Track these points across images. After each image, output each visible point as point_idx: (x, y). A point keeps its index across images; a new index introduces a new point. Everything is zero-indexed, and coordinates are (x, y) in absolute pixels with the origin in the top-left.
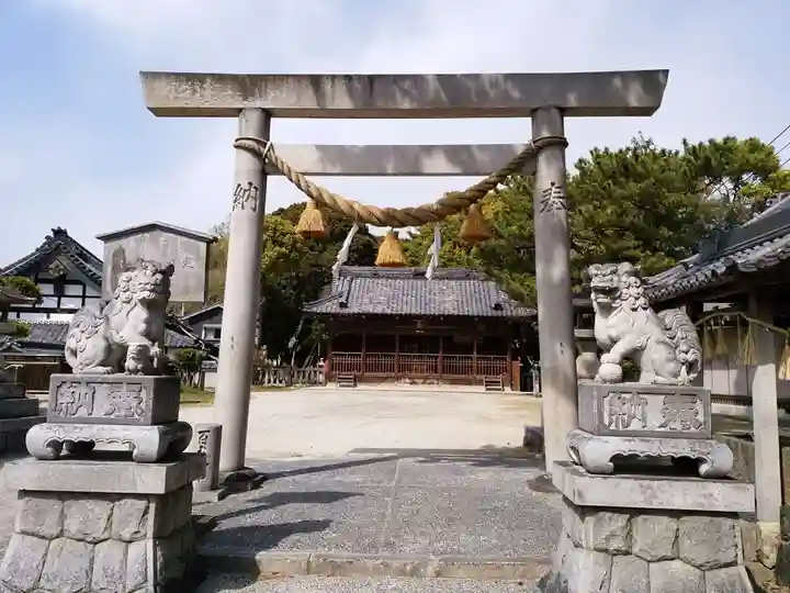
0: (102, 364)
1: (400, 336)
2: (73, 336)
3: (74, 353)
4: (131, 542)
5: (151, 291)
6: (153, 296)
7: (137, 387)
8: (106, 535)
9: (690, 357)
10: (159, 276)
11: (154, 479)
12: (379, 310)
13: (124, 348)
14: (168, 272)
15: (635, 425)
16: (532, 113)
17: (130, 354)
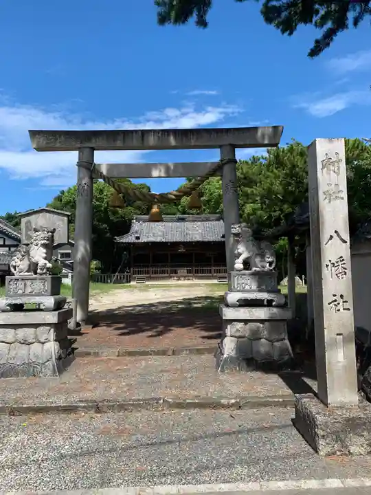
0: (28, 271)
1: (171, 254)
2: (13, 260)
3: (15, 267)
4: (44, 343)
5: (47, 240)
6: (47, 242)
7: (43, 281)
8: (34, 341)
9: (270, 260)
10: (50, 234)
11: (52, 318)
12: (158, 239)
13: (37, 264)
14: (53, 231)
15: (247, 287)
16: (220, 147)
17: (39, 267)
